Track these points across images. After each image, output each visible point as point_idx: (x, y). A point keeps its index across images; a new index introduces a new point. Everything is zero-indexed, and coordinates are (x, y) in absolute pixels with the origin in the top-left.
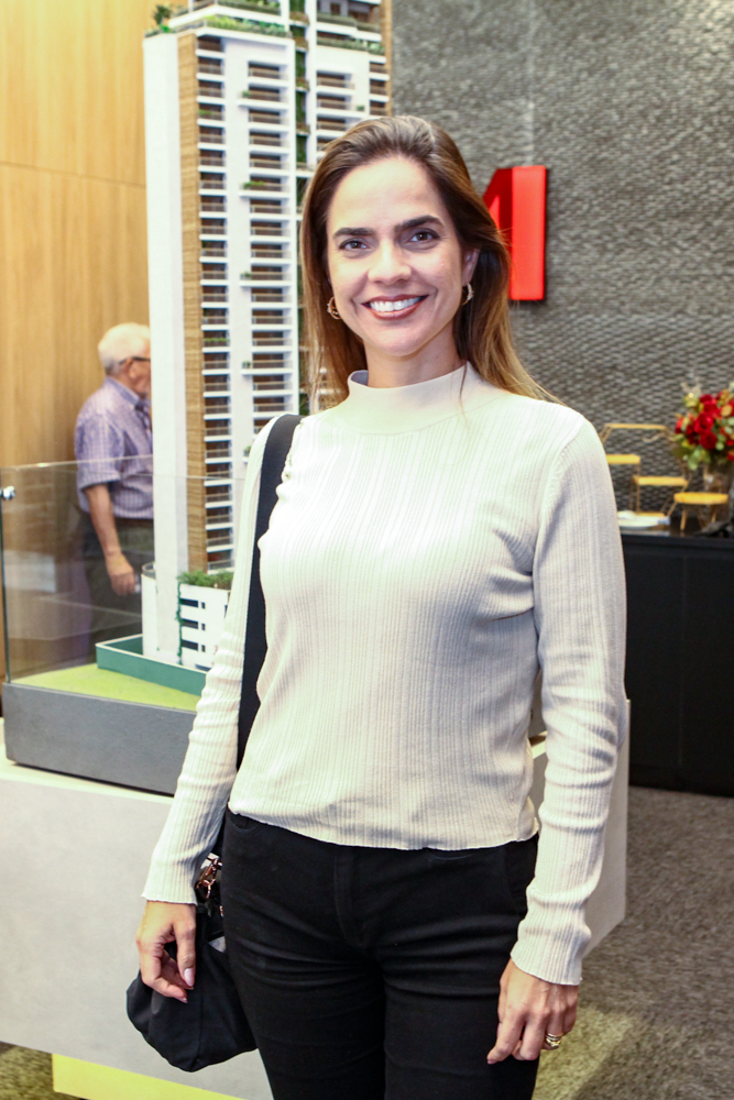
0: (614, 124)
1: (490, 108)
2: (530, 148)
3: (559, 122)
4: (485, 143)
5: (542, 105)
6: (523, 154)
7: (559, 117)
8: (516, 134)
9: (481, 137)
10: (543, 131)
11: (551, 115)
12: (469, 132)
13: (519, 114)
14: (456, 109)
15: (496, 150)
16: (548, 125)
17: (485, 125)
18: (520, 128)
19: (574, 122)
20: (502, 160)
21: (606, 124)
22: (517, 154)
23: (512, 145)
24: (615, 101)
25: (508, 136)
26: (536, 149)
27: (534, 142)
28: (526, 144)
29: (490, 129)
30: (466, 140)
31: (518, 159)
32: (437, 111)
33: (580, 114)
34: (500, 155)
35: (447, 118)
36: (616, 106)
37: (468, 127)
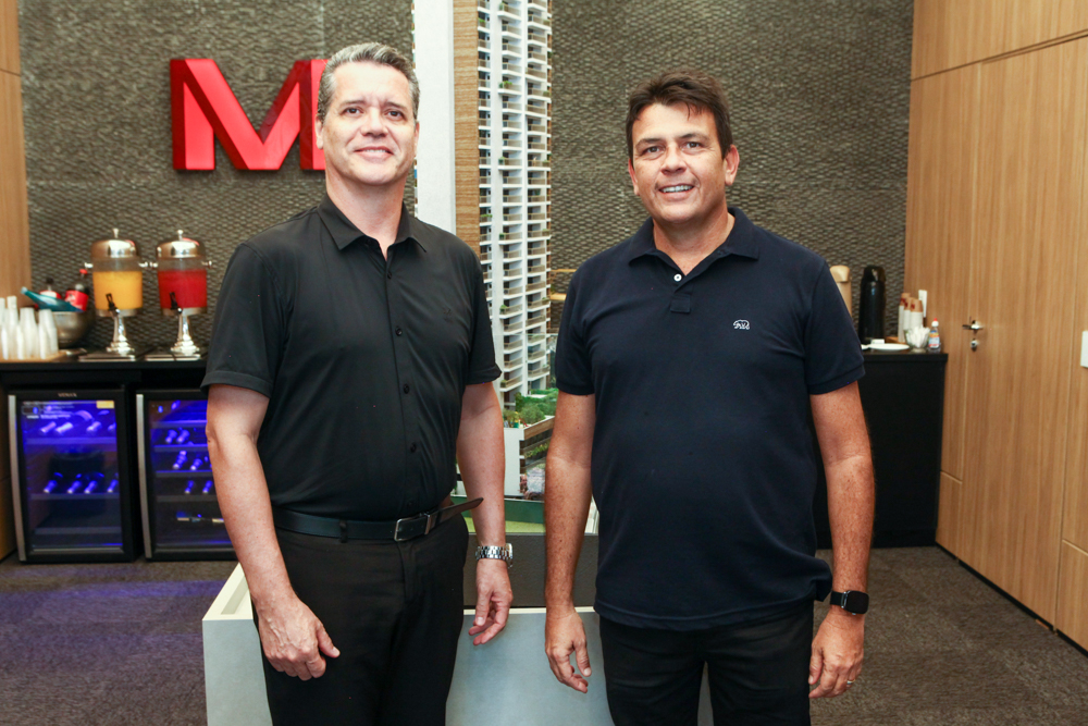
0: (396, 28)
1: (285, 9)
2: (322, 43)
3: (348, 24)
4: (281, 38)
5: (332, 9)
6: (316, 49)
7: (347, 20)
8: (310, 32)
9: (277, 32)
10: (333, 31)
11: (341, 18)
12: (266, 27)
13: (311, 15)
14: (254, 7)
15: (291, 44)
16: (338, 26)
17: (281, 23)
18: (313, 26)
19: (362, 24)
20: (297, 53)
21: (389, 28)
22: (310, 48)
23: (306, 41)
24: (396, 10)
25: (302, 32)
26: (327, 45)
27: (326, 39)
28: (319, 41)
29: (285, 26)
30: (263, 34)
31: (312, 52)
32: (235, 8)
33: (366, 18)
34: (295, 48)
35: (244, 14)
36: (397, 14)
37: (265, 23)
